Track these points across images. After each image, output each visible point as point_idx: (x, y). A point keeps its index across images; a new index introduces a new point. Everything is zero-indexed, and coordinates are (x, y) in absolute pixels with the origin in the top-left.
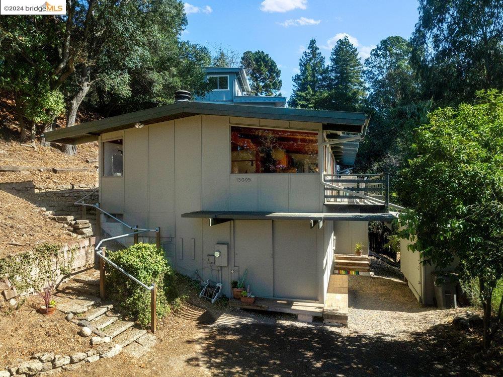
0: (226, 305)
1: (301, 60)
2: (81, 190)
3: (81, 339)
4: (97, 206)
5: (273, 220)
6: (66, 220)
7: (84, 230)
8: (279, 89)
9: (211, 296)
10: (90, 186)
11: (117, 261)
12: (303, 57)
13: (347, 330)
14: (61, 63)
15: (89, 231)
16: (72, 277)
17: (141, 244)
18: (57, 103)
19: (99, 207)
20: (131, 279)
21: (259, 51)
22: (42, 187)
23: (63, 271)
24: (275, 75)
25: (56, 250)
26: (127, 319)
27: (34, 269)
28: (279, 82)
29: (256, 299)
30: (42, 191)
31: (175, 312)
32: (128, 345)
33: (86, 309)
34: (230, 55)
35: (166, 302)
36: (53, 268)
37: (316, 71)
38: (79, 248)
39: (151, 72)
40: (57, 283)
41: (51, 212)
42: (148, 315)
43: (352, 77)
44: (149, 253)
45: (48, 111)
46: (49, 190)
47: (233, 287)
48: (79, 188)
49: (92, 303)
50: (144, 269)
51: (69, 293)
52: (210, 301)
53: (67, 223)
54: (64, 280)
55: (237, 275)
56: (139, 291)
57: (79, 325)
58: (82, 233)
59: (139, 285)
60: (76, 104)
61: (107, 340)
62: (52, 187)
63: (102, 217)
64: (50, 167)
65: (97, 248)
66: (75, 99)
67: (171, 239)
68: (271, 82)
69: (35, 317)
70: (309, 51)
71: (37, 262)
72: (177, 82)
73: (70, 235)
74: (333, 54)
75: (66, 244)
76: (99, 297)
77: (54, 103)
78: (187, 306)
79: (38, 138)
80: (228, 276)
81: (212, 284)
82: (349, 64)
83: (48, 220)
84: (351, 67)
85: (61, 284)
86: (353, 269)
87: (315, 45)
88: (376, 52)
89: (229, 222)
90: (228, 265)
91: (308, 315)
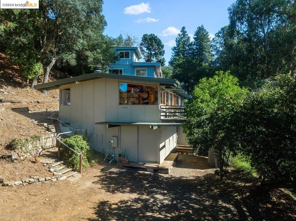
0: (116, 164)
1: (176, 38)
2: (51, 112)
3: (49, 173)
4: (58, 119)
5: (138, 126)
6: (44, 125)
7: (51, 130)
8: (163, 55)
9: (109, 161)
10: (55, 110)
11: (65, 142)
12: (178, 37)
13: (168, 175)
14: (41, 49)
15: (54, 130)
16: (46, 150)
17: (76, 136)
18: (39, 68)
19: (59, 120)
20: (71, 150)
21: (152, 34)
22: (32, 110)
23: (42, 147)
24: (161, 47)
25: (39, 138)
26: (69, 167)
27: (30, 145)
28: (163, 52)
29: (129, 162)
30: (32, 112)
31: (92, 166)
32: (69, 177)
33: (52, 162)
34: (133, 38)
35: (87, 161)
36: (38, 145)
37: (185, 44)
38: (49, 138)
39: (87, 51)
40: (40, 152)
41: (37, 122)
42: (78, 166)
43: (205, 48)
44: (79, 139)
45: (35, 73)
46: (36, 112)
47: (119, 157)
48: (50, 111)
49: (55, 160)
50: (77, 146)
51: (45, 156)
52: (109, 163)
53: (44, 127)
54: (43, 151)
55: (121, 151)
56: (74, 155)
57: (49, 168)
58: (51, 131)
59: (75, 153)
60: (49, 69)
61: (60, 174)
62: (37, 110)
63: (60, 125)
64: (36, 100)
65: (57, 137)
66: (48, 66)
67: (92, 135)
68: (158, 51)
69: (31, 164)
70: (181, 33)
71: (31, 142)
72: (101, 57)
73: (45, 132)
74: (195, 35)
75: (44, 135)
76: (58, 158)
77: (38, 69)
78: (98, 164)
79: (30, 85)
80: (117, 151)
81: (110, 155)
82: (204, 41)
83: (36, 125)
84: (205, 42)
85: (41, 153)
86: (185, 152)
87: (185, 30)
88: (218, 34)
89: (118, 127)
90: (117, 147)
91: (152, 169)
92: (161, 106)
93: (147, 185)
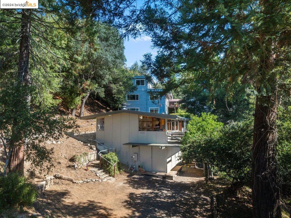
0: (136, 173)
2: (89, 134)
3: (97, 177)
5: (152, 146)
6: (88, 145)
7: (93, 148)
9: (132, 170)
11: (105, 157)
13: (172, 180)
16: (91, 162)
17: (111, 153)
19: (96, 141)
20: (109, 162)
23: (89, 160)
25: (87, 154)
26: (107, 174)
29: (145, 171)
30: (76, 135)
31: (120, 174)
32: (108, 180)
33: (96, 170)
35: (118, 170)
36: (86, 159)
38: (93, 154)
39: (112, 84)
41: (83, 142)
42: (113, 173)
44: (113, 155)
47: (139, 167)
50: (112, 160)
51: (91, 166)
55: (140, 164)
56: (110, 166)
57: (96, 174)
60: (84, 101)
63: (98, 144)
65: (99, 154)
67: (119, 151)
69: (85, 171)
71: (83, 157)
73: (90, 150)
76: (99, 168)
78: (124, 172)
79: (71, 113)
80: (137, 164)
81: (132, 166)
83: (82, 145)
85: (88, 164)
86: (188, 165)
89: (137, 147)
90: (137, 161)
91: (161, 176)
92: (167, 132)
93: (158, 186)
